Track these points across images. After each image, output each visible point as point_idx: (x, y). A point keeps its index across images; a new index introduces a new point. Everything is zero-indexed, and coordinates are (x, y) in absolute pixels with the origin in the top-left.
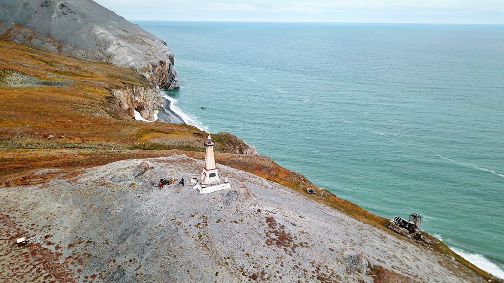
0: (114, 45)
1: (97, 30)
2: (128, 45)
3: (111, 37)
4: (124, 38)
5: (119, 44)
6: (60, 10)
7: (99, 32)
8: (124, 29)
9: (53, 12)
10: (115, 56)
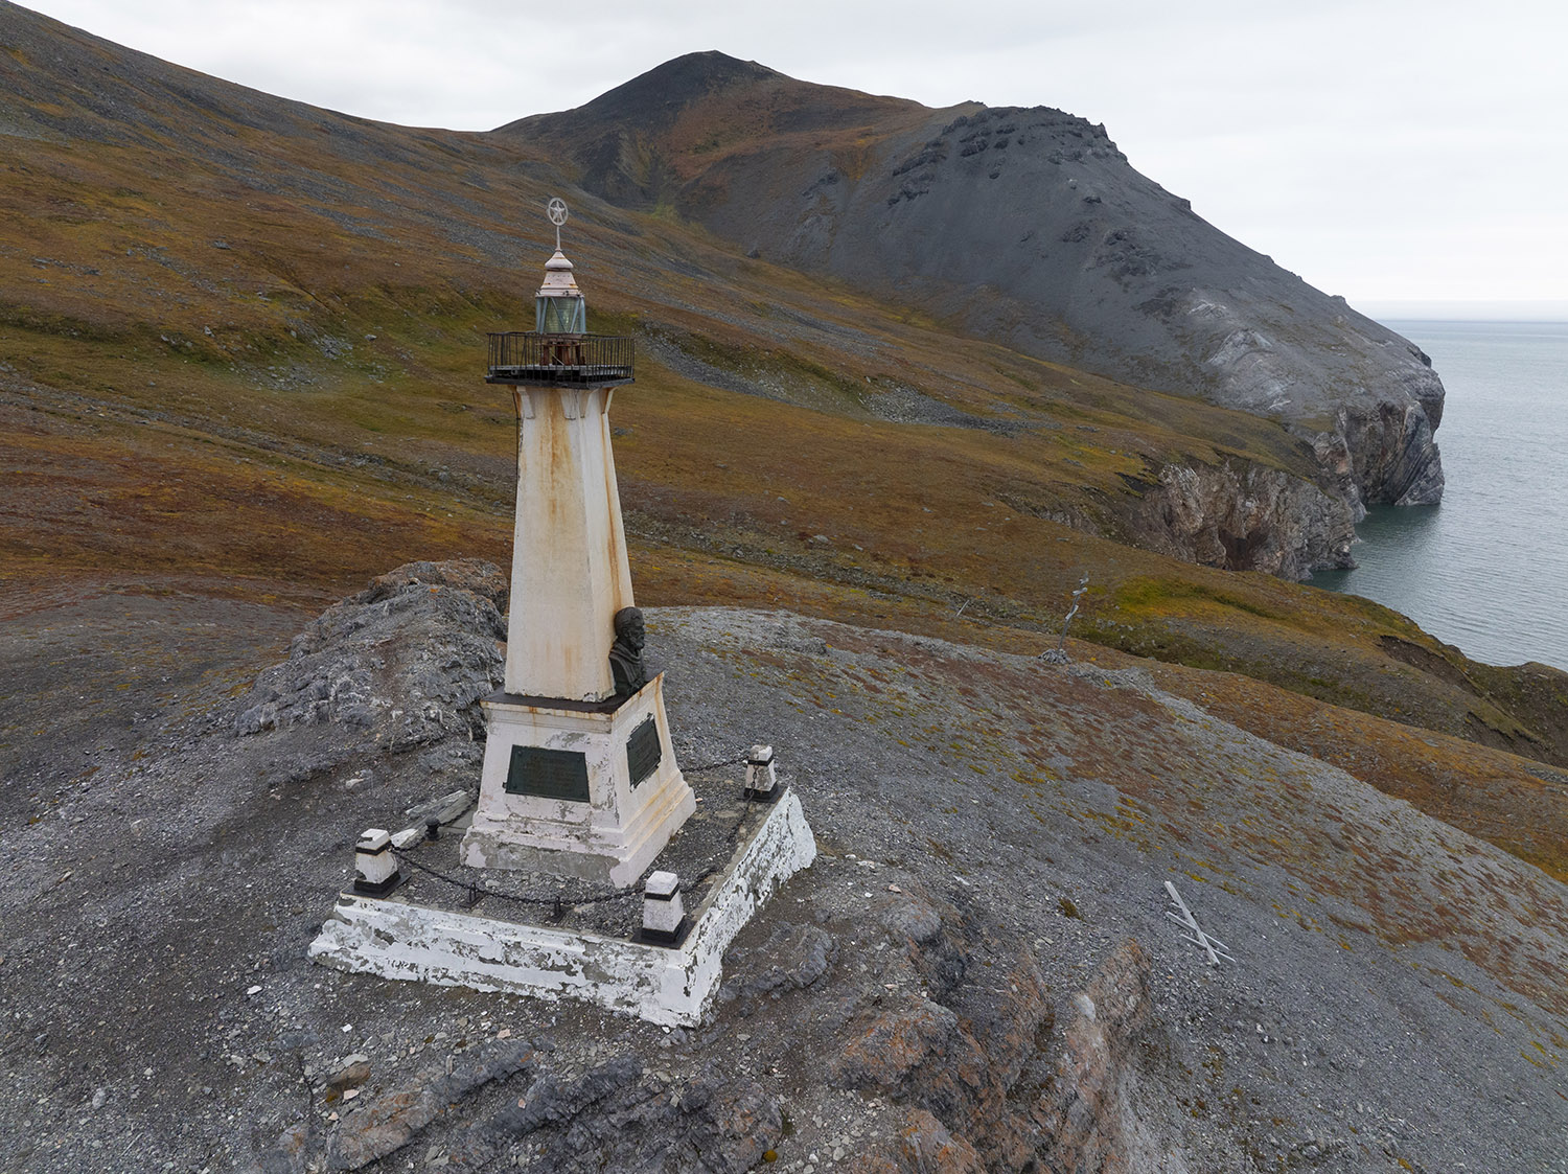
0: (1235, 345)
1: (1195, 302)
2: (1285, 347)
3: (1232, 323)
4: (1275, 328)
5: (1254, 343)
6: (1106, 250)
7: (1201, 308)
8: (1285, 302)
9: (1086, 257)
10: (1230, 377)
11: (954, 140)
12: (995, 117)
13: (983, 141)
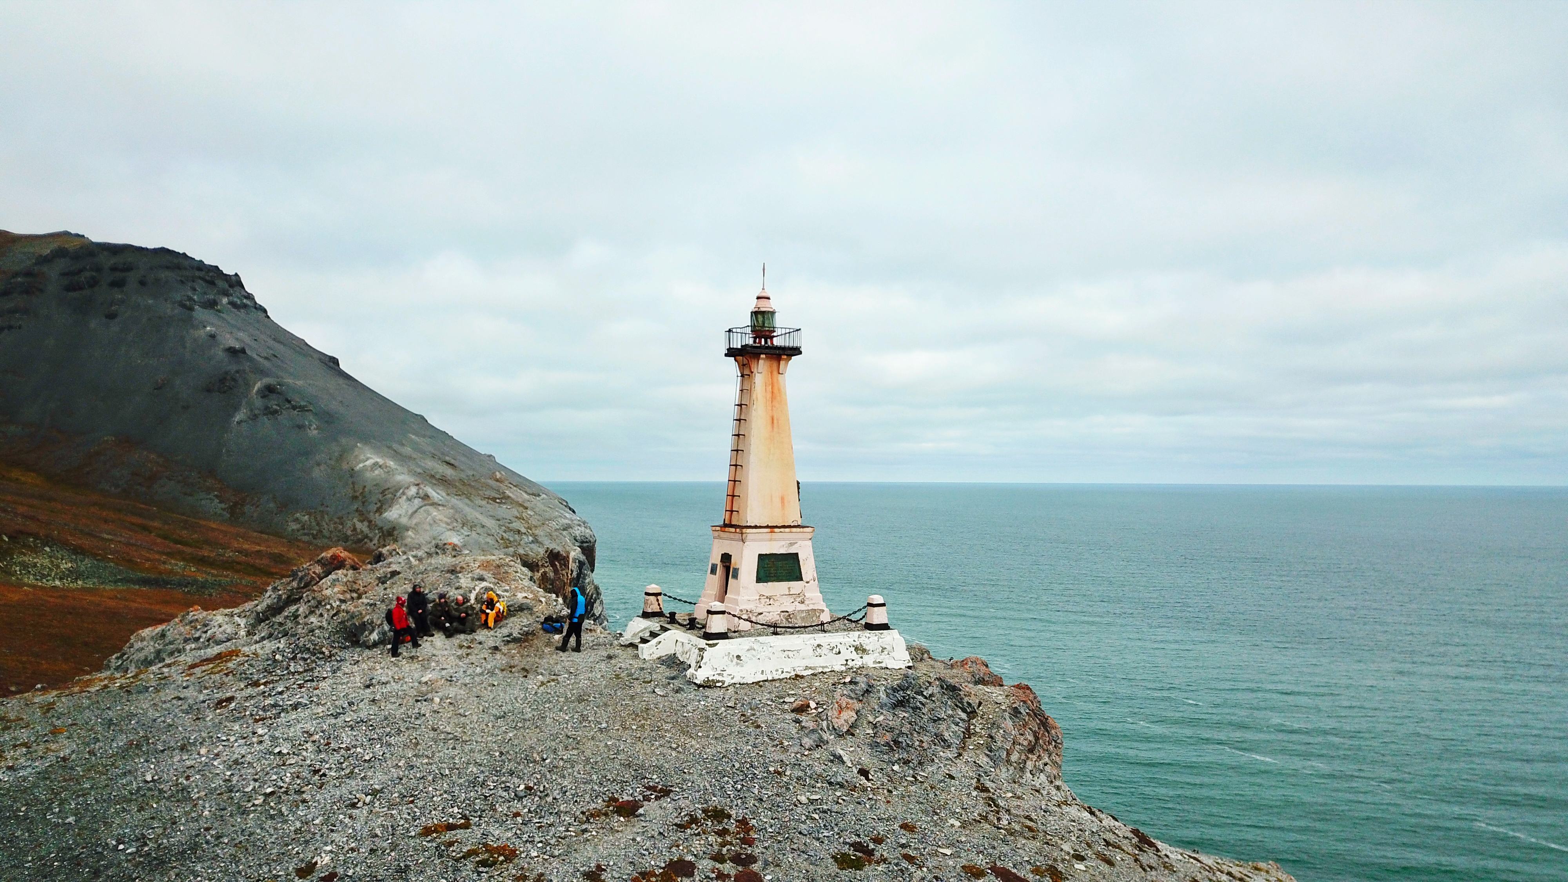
0: (409, 499)
1: (362, 457)
2: (454, 501)
3: (402, 477)
4: (443, 482)
5: (426, 497)
6: (259, 403)
7: (368, 463)
8: (447, 458)
9: (236, 408)
10: (407, 530)
11: (53, 272)
12: (105, 253)
13: (93, 278)
